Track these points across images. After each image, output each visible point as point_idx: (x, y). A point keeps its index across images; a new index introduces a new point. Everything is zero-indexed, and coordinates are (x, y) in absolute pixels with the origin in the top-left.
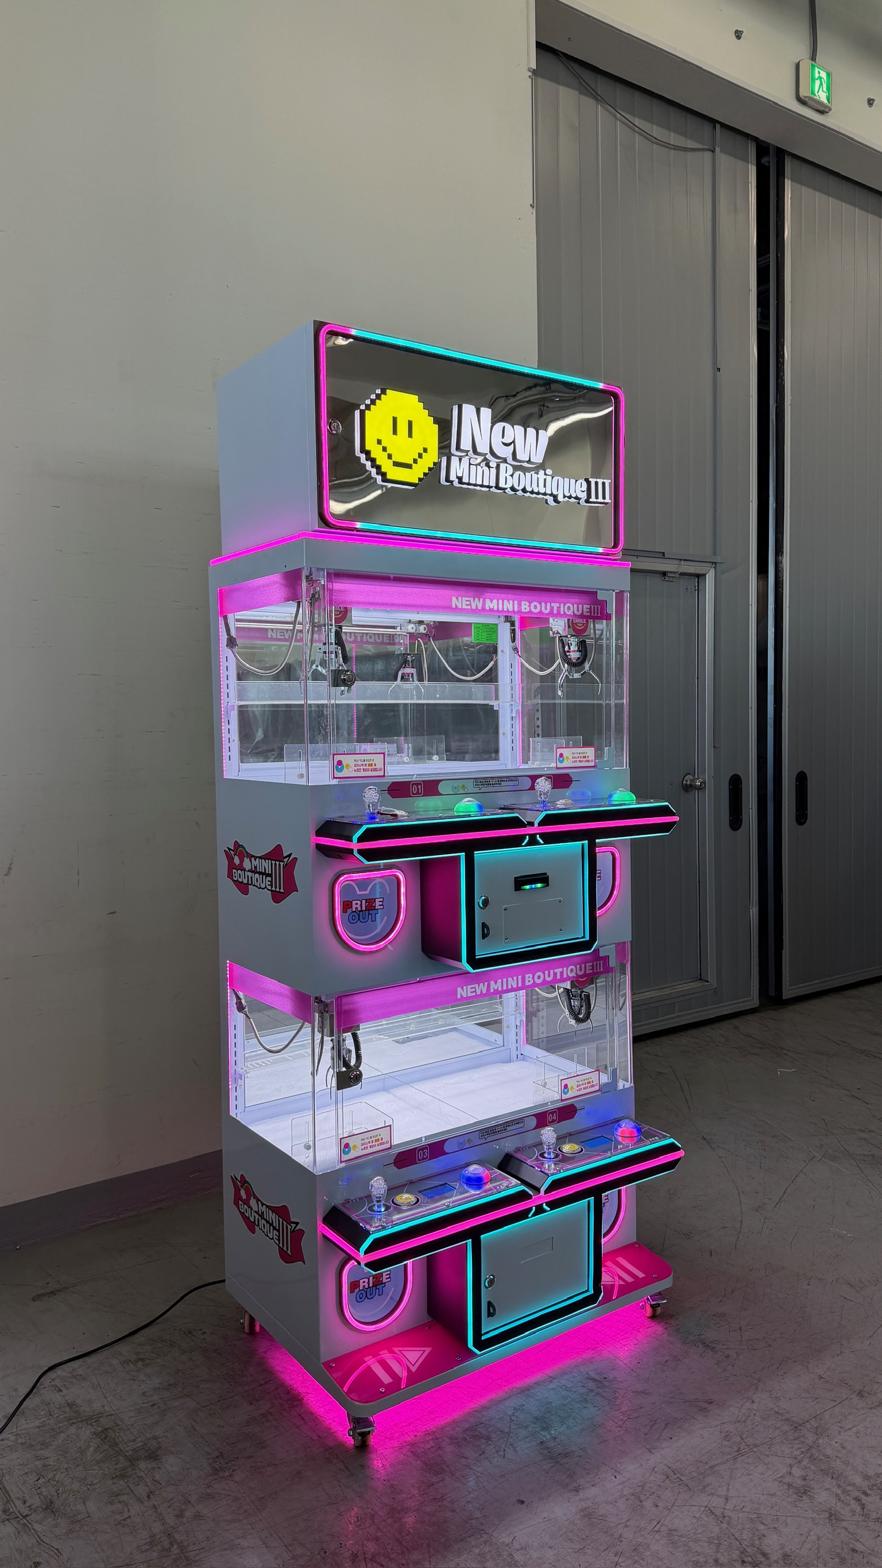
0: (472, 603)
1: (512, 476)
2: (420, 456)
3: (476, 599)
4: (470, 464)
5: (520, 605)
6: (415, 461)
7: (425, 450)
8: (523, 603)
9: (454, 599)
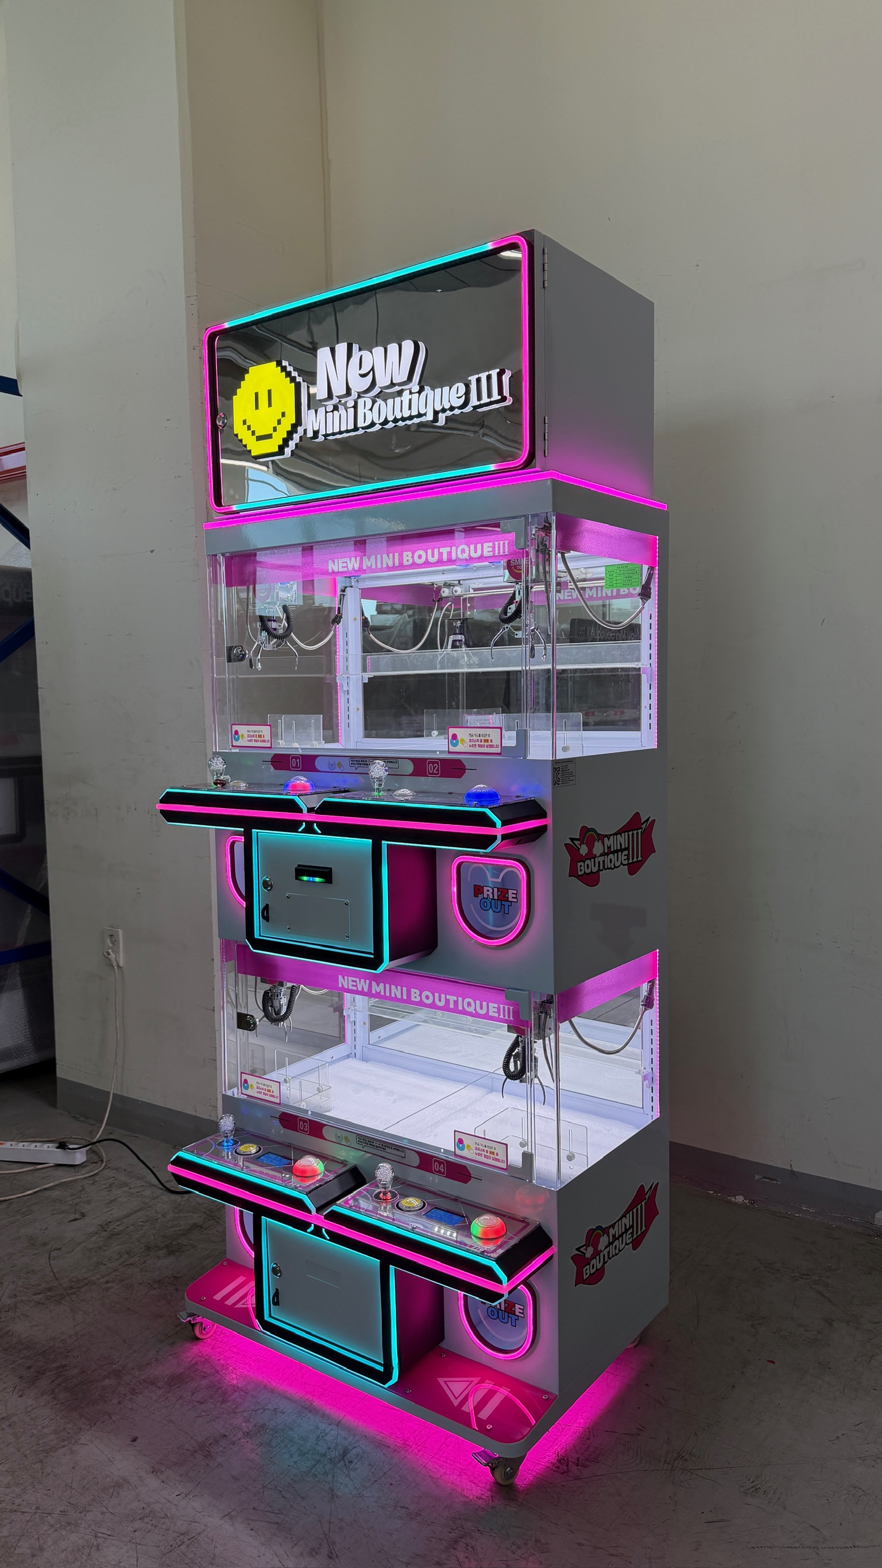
0: (349, 563)
1: (371, 410)
2: (279, 422)
3: (353, 559)
4: (326, 412)
5: (401, 556)
6: (275, 429)
7: (283, 415)
8: (405, 554)
9: (330, 562)
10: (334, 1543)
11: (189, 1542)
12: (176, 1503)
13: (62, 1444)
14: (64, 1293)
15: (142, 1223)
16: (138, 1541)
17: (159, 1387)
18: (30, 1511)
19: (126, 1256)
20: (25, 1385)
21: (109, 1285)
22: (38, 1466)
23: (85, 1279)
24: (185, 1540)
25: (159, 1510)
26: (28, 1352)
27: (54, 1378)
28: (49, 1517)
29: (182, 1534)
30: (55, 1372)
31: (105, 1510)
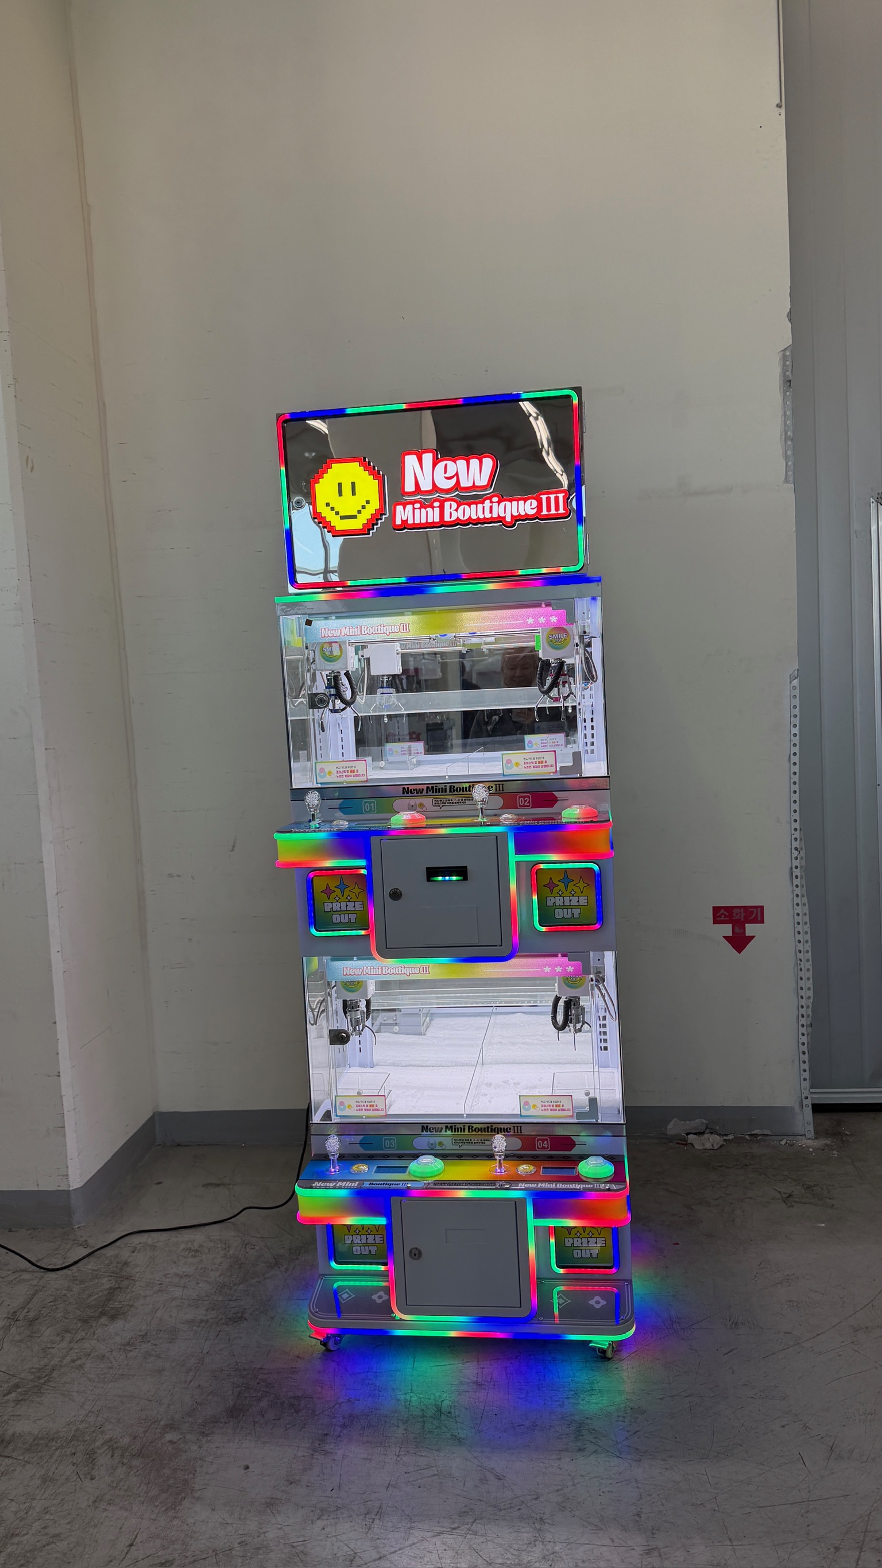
10: (493, 1469)
11: (378, 1517)
12: (337, 1496)
13: (180, 1497)
14: (36, 1384)
15: (52, 1304)
16: (334, 1534)
17: (225, 1423)
18: (209, 1555)
19: (69, 1335)
20: (86, 1468)
21: (79, 1362)
22: (175, 1522)
23: (45, 1366)
24: (373, 1517)
25: (328, 1506)
26: (56, 1442)
27: (111, 1452)
28: (233, 1552)
29: (366, 1514)
30: (106, 1448)
31: (279, 1526)
